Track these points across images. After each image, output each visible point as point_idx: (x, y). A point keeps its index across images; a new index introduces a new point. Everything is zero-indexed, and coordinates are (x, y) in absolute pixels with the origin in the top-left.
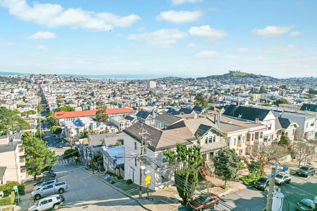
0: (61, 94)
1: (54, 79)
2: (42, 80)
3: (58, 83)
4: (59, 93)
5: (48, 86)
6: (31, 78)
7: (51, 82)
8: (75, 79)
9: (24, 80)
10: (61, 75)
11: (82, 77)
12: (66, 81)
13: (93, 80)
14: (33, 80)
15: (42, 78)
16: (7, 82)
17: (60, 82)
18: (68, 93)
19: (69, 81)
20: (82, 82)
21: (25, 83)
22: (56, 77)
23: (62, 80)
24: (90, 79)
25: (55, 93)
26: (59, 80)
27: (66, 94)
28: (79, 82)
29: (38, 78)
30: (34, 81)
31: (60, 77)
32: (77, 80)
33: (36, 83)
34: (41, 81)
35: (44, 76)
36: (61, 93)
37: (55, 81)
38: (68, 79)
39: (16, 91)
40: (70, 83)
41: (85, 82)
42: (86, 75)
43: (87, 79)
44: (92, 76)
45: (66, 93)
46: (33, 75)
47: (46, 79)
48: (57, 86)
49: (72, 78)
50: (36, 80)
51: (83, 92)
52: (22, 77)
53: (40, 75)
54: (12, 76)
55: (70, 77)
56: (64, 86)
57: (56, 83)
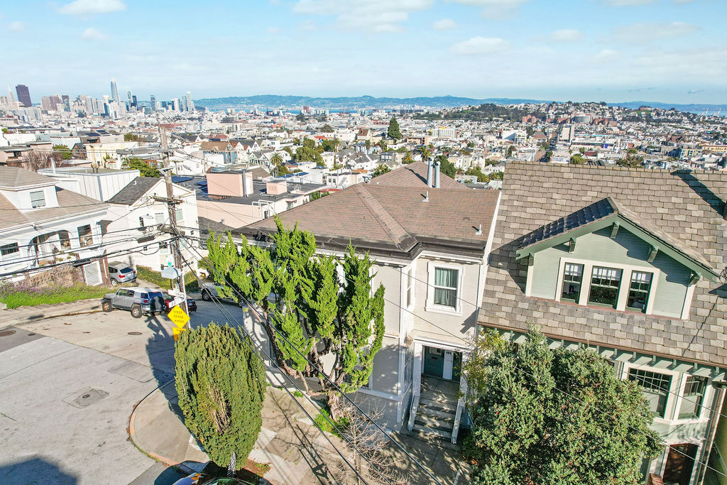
0: (592, 147)
1: (597, 113)
2: (570, 114)
3: (602, 122)
4: (589, 144)
5: (570, 127)
6: (548, 110)
7: (588, 120)
8: (650, 115)
9: (533, 114)
10: (615, 105)
11: (672, 109)
12: (624, 119)
13: (704, 118)
14: (551, 114)
15: (572, 109)
16: (503, 118)
17: (609, 120)
18: (612, 145)
19: (634, 119)
20: (669, 121)
21: (535, 119)
23: (617, 117)
25: (578, 144)
26: (608, 115)
27: (606, 147)
28: (658, 123)
29: (562, 110)
30: (552, 117)
31: (614, 108)
33: (555, 122)
35: (576, 105)
36: (593, 144)
37: (597, 117)
38: (632, 114)
39: (506, 134)
40: (635, 124)
41: (679, 121)
42: (692, 105)
43: (687, 115)
44: (701, 107)
46: (554, 103)
47: (578, 113)
48: (599, 129)
49: (644, 111)
50: (557, 115)
51: (652, 147)
52: (533, 107)
53: (570, 103)
54: (515, 106)
55: (639, 110)
56: (616, 130)
57: (598, 124)
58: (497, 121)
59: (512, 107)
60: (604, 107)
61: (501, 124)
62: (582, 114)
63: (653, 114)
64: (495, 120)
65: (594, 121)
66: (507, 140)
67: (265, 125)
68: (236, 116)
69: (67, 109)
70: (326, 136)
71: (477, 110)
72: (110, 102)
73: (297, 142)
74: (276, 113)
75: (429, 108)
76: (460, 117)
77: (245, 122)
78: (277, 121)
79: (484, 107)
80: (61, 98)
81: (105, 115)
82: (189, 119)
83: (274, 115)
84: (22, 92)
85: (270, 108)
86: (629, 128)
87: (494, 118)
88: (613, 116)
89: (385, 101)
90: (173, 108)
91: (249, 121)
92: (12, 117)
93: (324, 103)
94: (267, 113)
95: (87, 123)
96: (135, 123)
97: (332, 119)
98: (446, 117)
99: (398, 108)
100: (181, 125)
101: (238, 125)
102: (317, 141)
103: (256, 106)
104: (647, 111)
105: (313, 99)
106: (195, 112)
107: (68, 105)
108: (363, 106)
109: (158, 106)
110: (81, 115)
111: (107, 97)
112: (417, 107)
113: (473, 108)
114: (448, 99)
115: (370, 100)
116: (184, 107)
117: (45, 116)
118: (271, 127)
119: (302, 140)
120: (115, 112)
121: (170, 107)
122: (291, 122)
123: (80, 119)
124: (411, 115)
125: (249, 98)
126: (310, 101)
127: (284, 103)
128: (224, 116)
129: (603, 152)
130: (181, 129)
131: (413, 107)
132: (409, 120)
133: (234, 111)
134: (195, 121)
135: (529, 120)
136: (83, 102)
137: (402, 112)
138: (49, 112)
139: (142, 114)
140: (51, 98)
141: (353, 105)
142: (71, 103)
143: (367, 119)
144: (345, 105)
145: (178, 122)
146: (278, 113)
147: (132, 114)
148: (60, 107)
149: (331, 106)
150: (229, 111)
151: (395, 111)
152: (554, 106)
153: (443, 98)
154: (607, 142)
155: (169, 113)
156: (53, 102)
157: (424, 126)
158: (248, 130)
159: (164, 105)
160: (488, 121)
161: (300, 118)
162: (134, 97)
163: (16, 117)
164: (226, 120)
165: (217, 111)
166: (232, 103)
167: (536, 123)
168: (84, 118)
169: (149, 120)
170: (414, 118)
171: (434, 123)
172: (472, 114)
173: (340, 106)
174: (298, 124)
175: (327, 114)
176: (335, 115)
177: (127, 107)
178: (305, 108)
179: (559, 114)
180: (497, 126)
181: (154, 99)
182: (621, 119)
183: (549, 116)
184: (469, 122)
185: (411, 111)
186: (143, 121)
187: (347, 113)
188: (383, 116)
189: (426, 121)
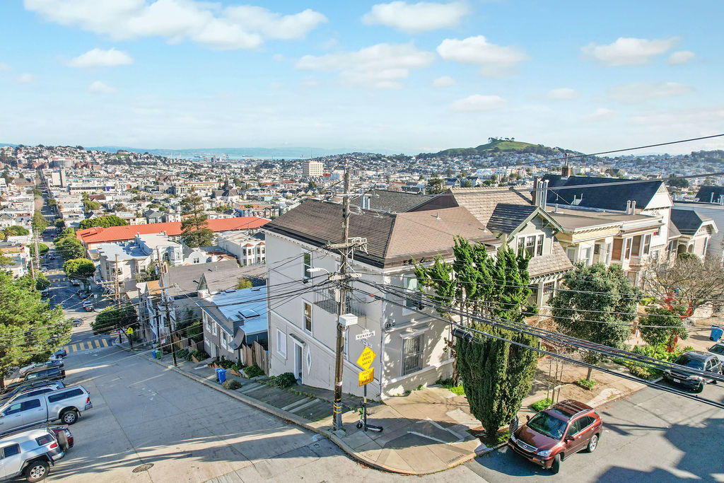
0: (94, 191)
1: (77, 158)
2: (46, 158)
3: (86, 166)
4: (90, 188)
5: (60, 172)
6: (16, 154)
7: (70, 163)
8: (129, 158)
10: (94, 149)
11: (146, 153)
12: (106, 163)
13: (173, 161)
14: (22, 159)
15: (46, 153)
17: (92, 163)
18: (113, 188)
19: (114, 163)
20: (146, 164)
21: (3, 165)
22: (82, 151)
23: (98, 161)
24: (165, 158)
25: (78, 189)
26: (89, 159)
27: (108, 190)
28: (139, 165)
29: (34, 154)
30: (25, 162)
31: (93, 152)
32: (134, 161)
33: (30, 166)
34: (42, 160)
35: (50, 148)
36: (95, 188)
37: (78, 161)
38: (112, 158)
40: (119, 167)
41: (155, 164)
42: (157, 150)
43: (159, 158)
44: (170, 152)
45: (108, 188)
46: (22, 146)
47: (56, 157)
48: (86, 173)
50: (30, 160)
51: (148, 187)
53: (41, 146)
55: (118, 153)
56: (103, 173)
57: (82, 167)
62: (59, 158)
63: (131, 157)
65: (76, 165)
86: (115, 170)
88: (95, 160)
104: (125, 154)
129: (109, 194)
152: (23, 149)
179: (32, 158)
182: (103, 162)
183: (19, 161)
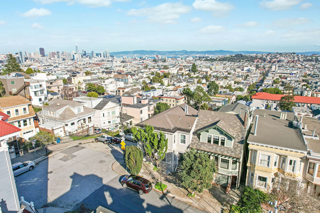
0: (286, 75)
1: (291, 58)
2: (277, 58)
3: (293, 62)
4: (284, 73)
5: (276, 65)
6: (267, 57)
7: (286, 61)
8: (317, 58)
9: (260, 59)
10: (300, 53)
12: (304, 61)
15: (278, 56)
16: (246, 60)
17: (296, 61)
19: (309, 60)
21: (260, 61)
25: (279, 73)
26: (296, 58)
27: (292, 75)
30: (269, 60)
31: (299, 55)
33: (270, 62)
34: (275, 59)
35: (280, 54)
36: (286, 73)
37: (291, 60)
38: (308, 58)
39: (245, 69)
40: (309, 63)
46: (270, 53)
47: (281, 58)
48: (291, 65)
49: (314, 56)
50: (271, 59)
51: (315, 75)
52: (260, 55)
53: (277, 53)
54: (251, 55)
55: (312, 56)
56: (299, 66)
57: (291, 63)
58: (243, 62)
59: (250, 55)
60: (294, 55)
61: (245, 63)
62: (283, 58)
64: (242, 61)
65: (289, 61)
66: (246, 71)
67: (139, 64)
68: (127, 60)
69: (58, 57)
70: (165, 71)
71: (234, 57)
72: (75, 54)
73: (153, 74)
74: (144, 58)
75: (212, 55)
76: (226, 60)
77: (131, 62)
78: (145, 62)
79: (236, 56)
80: (56, 53)
81: (73, 59)
82: (107, 61)
83: (143, 59)
84: (42, 51)
85: (142, 56)
86: (306, 64)
87: (241, 61)
88: (299, 59)
89: (192, 52)
90: (101, 56)
91: (133, 62)
92: (38, 61)
93: (165, 54)
94: (140, 58)
95: (66, 63)
96: (85, 63)
97: (168, 61)
98: (219, 60)
99: (198, 55)
100: (104, 64)
101: (128, 64)
102: (161, 73)
103: (135, 55)
104: (316, 56)
105: (160, 52)
106: (110, 58)
107: (59, 55)
108: (182, 55)
109: (95, 55)
110: (64, 60)
111: (74, 52)
112: (207, 55)
113: (232, 56)
114: (221, 52)
115: (185, 52)
116: (105, 56)
117: (50, 60)
118: (142, 65)
119: (155, 73)
120: (77, 58)
121: (99, 56)
122: (151, 63)
123: (63, 61)
124: (204, 59)
125: (133, 52)
126: (159, 53)
127: (147, 54)
128: (122, 60)
129: (290, 77)
130: (104, 65)
131: (205, 55)
132: (202, 61)
133: (126, 58)
134: (110, 62)
135: (258, 62)
136: (65, 54)
137: (200, 57)
138: (52, 59)
139: (88, 59)
140: (52, 53)
141: (178, 54)
142: (60, 55)
143: (184, 61)
144: (174, 54)
145: (103, 62)
146: (145, 58)
147: (84, 59)
148: (56, 56)
149: (168, 55)
150: (124, 57)
151: (196, 57)
152: (270, 55)
153: (219, 51)
154: (293, 72)
155: (99, 58)
156: (53, 54)
157: (209, 64)
158: (132, 66)
159: (97, 55)
160: (238, 62)
161: (155, 61)
162: (85, 52)
163: (39, 61)
164: (123, 62)
165: (119, 57)
166: (125, 54)
167: (261, 63)
168: (65, 61)
169: (91, 61)
170: (205, 60)
171: (214, 63)
172: (231, 58)
173: (172, 55)
174: (154, 63)
175: (166, 59)
176: (170, 59)
177: (82, 56)
178: (157, 56)
179: (272, 58)
180: (243, 64)
181: (93, 52)
182: (302, 60)
183: (267, 59)
184: (230, 62)
185: (204, 57)
186: (88, 62)
187: (175, 58)
188: (191, 60)
189: (210, 62)
